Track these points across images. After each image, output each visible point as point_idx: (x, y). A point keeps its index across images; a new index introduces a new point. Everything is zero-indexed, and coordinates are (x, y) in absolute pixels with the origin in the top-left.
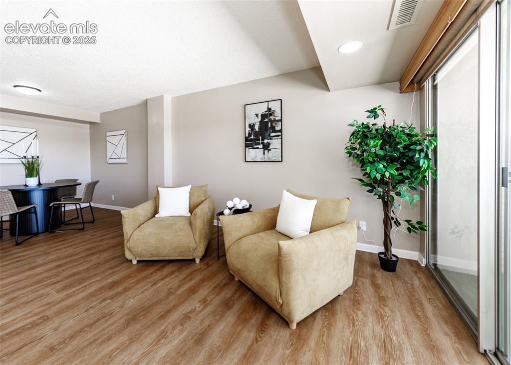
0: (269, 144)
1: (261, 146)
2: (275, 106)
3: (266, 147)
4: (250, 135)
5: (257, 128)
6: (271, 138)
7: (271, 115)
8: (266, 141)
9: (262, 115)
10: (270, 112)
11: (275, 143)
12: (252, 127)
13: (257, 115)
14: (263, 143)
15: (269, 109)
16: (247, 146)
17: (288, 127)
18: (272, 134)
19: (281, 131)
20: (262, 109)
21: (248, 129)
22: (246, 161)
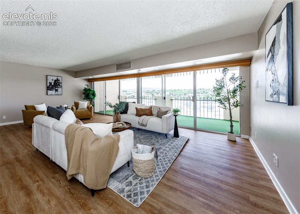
0: (57, 90)
1: (54, 90)
3: (56, 90)
4: (49, 86)
5: (53, 84)
6: (58, 88)
7: (58, 81)
8: (56, 89)
9: (55, 80)
10: (58, 80)
11: (60, 90)
12: (51, 83)
13: (53, 80)
14: (55, 89)
15: (58, 79)
16: (48, 89)
17: (64, 85)
18: (59, 87)
19: (62, 86)
20: (55, 78)
21: (48, 84)
22: (47, 95)
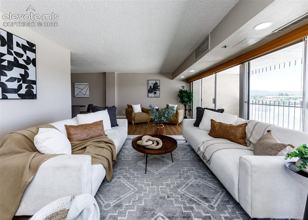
0: (156, 92)
1: (153, 93)
2: (158, 82)
3: (155, 93)
4: (150, 89)
5: (152, 87)
6: (156, 91)
7: (157, 84)
8: (155, 91)
9: (154, 84)
10: (156, 83)
11: (158, 92)
12: (150, 87)
13: (152, 84)
14: (154, 92)
15: (156, 82)
16: (149, 92)
17: (162, 88)
18: (157, 90)
19: (159, 89)
20: (154, 82)
21: (149, 88)
22: (148, 97)
